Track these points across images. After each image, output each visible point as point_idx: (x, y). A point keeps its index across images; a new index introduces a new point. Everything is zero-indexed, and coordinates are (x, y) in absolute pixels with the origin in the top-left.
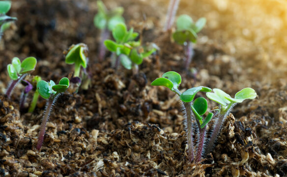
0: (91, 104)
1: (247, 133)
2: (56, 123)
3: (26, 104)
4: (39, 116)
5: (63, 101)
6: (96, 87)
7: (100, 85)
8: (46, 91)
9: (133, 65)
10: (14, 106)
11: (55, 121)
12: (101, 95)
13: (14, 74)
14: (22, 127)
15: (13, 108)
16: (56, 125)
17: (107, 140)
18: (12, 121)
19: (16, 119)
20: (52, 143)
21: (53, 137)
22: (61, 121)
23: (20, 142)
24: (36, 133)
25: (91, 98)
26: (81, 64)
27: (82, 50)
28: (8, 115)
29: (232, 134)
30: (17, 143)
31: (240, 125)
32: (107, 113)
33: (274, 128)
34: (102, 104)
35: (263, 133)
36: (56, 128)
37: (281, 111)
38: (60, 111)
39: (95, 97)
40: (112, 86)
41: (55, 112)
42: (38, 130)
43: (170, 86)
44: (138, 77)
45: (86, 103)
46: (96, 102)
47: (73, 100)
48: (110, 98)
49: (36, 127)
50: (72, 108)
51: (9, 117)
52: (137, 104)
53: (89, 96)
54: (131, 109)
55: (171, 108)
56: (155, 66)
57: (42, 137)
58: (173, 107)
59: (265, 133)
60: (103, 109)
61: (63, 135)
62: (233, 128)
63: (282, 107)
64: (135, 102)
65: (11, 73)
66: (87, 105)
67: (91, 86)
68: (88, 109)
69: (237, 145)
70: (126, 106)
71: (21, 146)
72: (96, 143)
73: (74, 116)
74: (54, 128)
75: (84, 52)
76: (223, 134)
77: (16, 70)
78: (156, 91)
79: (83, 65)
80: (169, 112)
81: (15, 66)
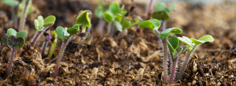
0: (92, 55)
1: (206, 71)
2: (68, 63)
3: (46, 53)
4: (56, 58)
5: (73, 48)
6: (96, 45)
7: (99, 44)
8: (62, 34)
9: (123, 29)
10: (38, 50)
11: (66, 62)
12: (100, 49)
13: (39, 27)
14: (43, 64)
15: (37, 51)
16: (67, 64)
17: (104, 75)
18: (36, 58)
19: (39, 58)
20: (65, 74)
21: (65, 70)
22: (71, 62)
23: (41, 72)
24: (53, 69)
25: (93, 51)
26: (86, 25)
27: (88, 14)
28: (34, 54)
29: (195, 68)
30: (39, 73)
31: (201, 64)
32: (104, 61)
33: (225, 72)
34: (101, 55)
35: (217, 75)
36: (68, 66)
37: (230, 62)
38: (71, 55)
39: (96, 50)
40: (108, 44)
41: (67, 56)
42: (54, 67)
43: (152, 27)
44: (127, 37)
45: (89, 54)
46: (96, 54)
47: (81, 48)
48: (106, 52)
49: (53, 65)
50: (79, 54)
51: (34, 55)
52: (126, 55)
53: (91, 49)
54: (121, 58)
55: (150, 61)
56: (139, 35)
57: (58, 68)
58: (151, 61)
59: (218, 75)
60: (101, 59)
61: (73, 69)
62: (196, 65)
63: (231, 59)
64: (125, 54)
65: (37, 26)
66: (89, 55)
67: (93, 43)
68: (90, 58)
69: (198, 77)
70: (118, 56)
71: (42, 75)
72: (97, 76)
73: (80, 59)
74: (66, 66)
75: (89, 16)
76: (189, 69)
77: (41, 24)
78: (139, 50)
79: (88, 27)
80: (148, 64)
81: (40, 21)
